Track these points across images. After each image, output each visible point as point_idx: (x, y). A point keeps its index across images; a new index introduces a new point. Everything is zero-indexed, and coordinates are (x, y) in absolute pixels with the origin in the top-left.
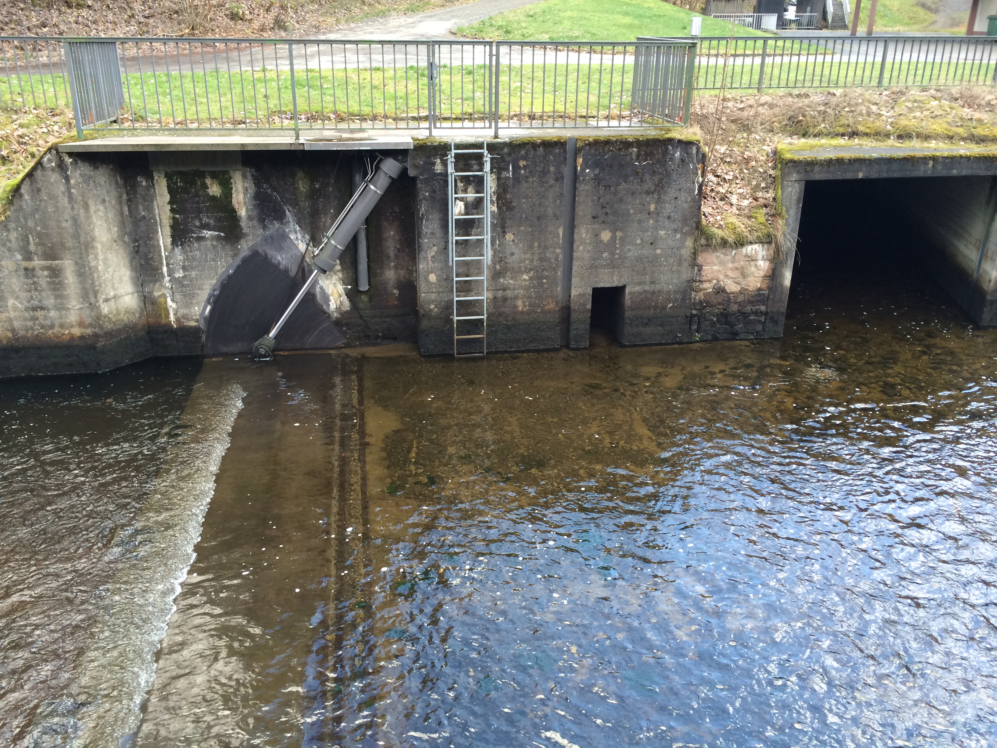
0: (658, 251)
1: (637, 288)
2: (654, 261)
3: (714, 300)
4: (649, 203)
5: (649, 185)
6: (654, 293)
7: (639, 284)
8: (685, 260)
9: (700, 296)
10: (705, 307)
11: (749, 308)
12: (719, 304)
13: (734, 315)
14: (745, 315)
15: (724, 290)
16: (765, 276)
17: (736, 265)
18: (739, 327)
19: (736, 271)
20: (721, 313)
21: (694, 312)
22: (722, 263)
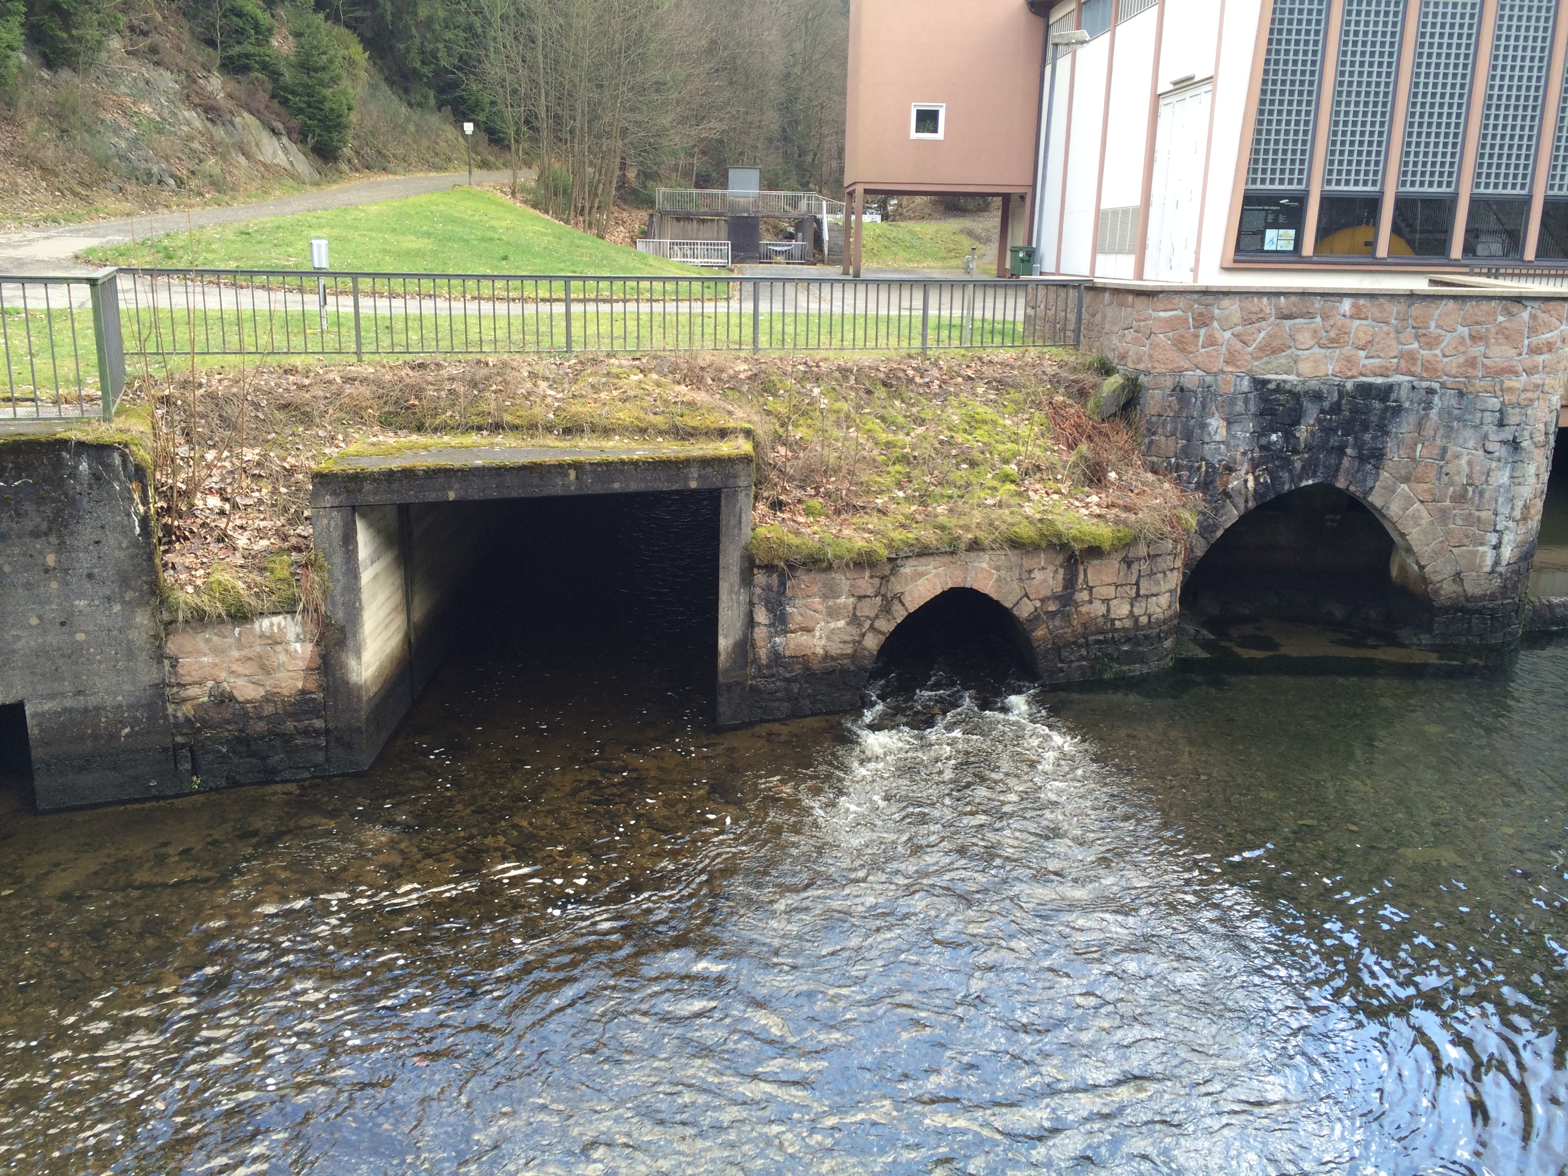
0: (80, 637)
1: (48, 706)
2: (75, 654)
3: (215, 716)
4: (41, 553)
5: (34, 520)
6: (86, 710)
7: (52, 697)
8: (141, 649)
9: (188, 709)
10: (199, 730)
11: (290, 725)
12: (228, 722)
13: (262, 738)
14: (286, 738)
15: (232, 698)
16: (309, 669)
17: (246, 652)
18: (276, 759)
19: (250, 663)
20: (236, 738)
21: (179, 739)
22: (217, 651)
